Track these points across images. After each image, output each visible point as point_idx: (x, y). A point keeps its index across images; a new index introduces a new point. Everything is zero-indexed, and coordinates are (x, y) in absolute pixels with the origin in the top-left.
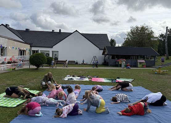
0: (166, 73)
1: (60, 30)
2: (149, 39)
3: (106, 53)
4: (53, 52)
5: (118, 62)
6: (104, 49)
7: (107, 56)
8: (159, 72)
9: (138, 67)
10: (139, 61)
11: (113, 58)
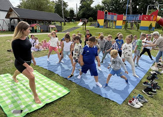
5: (33, 28)
6: (10, 11)
10: (51, 26)
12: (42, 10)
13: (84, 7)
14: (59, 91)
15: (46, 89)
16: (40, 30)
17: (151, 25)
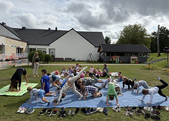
0: (155, 68)
1: (56, 28)
2: (143, 36)
3: (101, 51)
4: (50, 49)
5: (112, 59)
6: (100, 47)
7: (103, 53)
8: (149, 67)
9: (131, 63)
10: (132, 58)
11: (108, 55)
16: (119, 61)
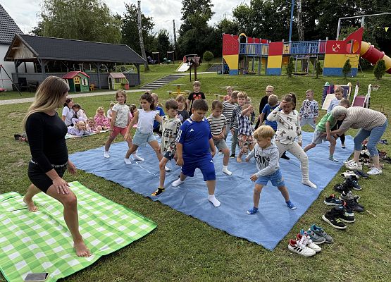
3: (23, 53)
5: (71, 81)
6: (15, 44)
9: (112, 90)
10: (114, 75)
12: (91, 39)
13: (191, 27)
14: (132, 228)
15: (102, 223)
16: (89, 87)
17: (347, 64)
